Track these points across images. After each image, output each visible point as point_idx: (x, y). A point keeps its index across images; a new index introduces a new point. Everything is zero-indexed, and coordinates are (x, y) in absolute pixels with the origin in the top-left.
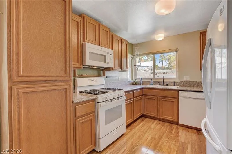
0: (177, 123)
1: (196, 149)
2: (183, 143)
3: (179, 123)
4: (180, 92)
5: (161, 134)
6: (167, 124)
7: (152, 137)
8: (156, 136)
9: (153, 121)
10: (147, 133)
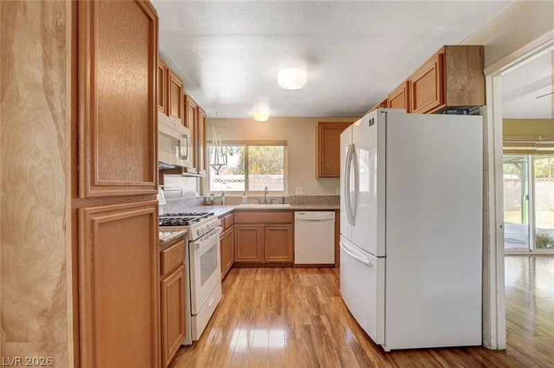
0: (291, 265)
1: (325, 290)
2: (309, 287)
3: (296, 263)
4: (296, 213)
5: (278, 285)
6: (277, 270)
7: (267, 294)
8: (272, 290)
9: (254, 270)
10: (256, 290)
